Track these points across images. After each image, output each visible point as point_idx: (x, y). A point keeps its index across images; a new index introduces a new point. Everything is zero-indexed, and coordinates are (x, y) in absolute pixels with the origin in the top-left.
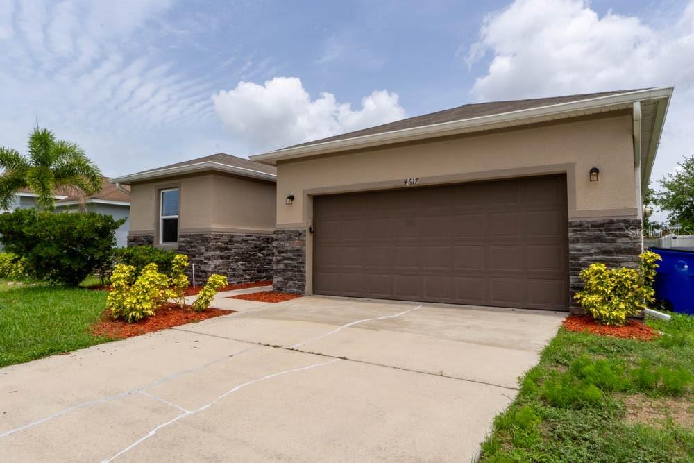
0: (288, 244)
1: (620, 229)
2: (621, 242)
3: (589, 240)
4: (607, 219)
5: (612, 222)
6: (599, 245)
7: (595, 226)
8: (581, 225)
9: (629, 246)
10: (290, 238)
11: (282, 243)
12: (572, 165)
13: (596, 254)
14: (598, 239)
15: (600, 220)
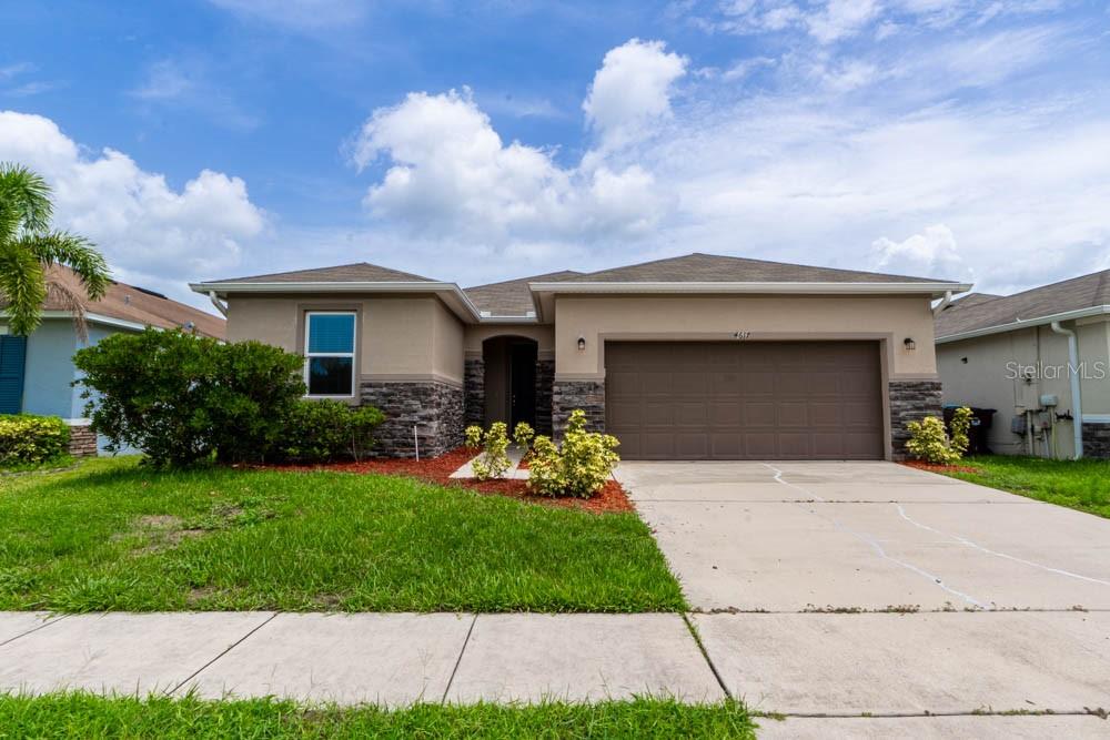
0: (577, 399)
1: (928, 389)
2: (928, 400)
3: (906, 398)
4: (919, 381)
5: (923, 384)
6: (914, 402)
7: (910, 386)
8: (900, 386)
9: (935, 403)
10: (581, 391)
11: (568, 398)
12: (891, 334)
13: (911, 409)
14: (913, 397)
15: (915, 382)
